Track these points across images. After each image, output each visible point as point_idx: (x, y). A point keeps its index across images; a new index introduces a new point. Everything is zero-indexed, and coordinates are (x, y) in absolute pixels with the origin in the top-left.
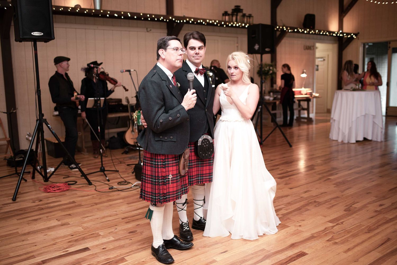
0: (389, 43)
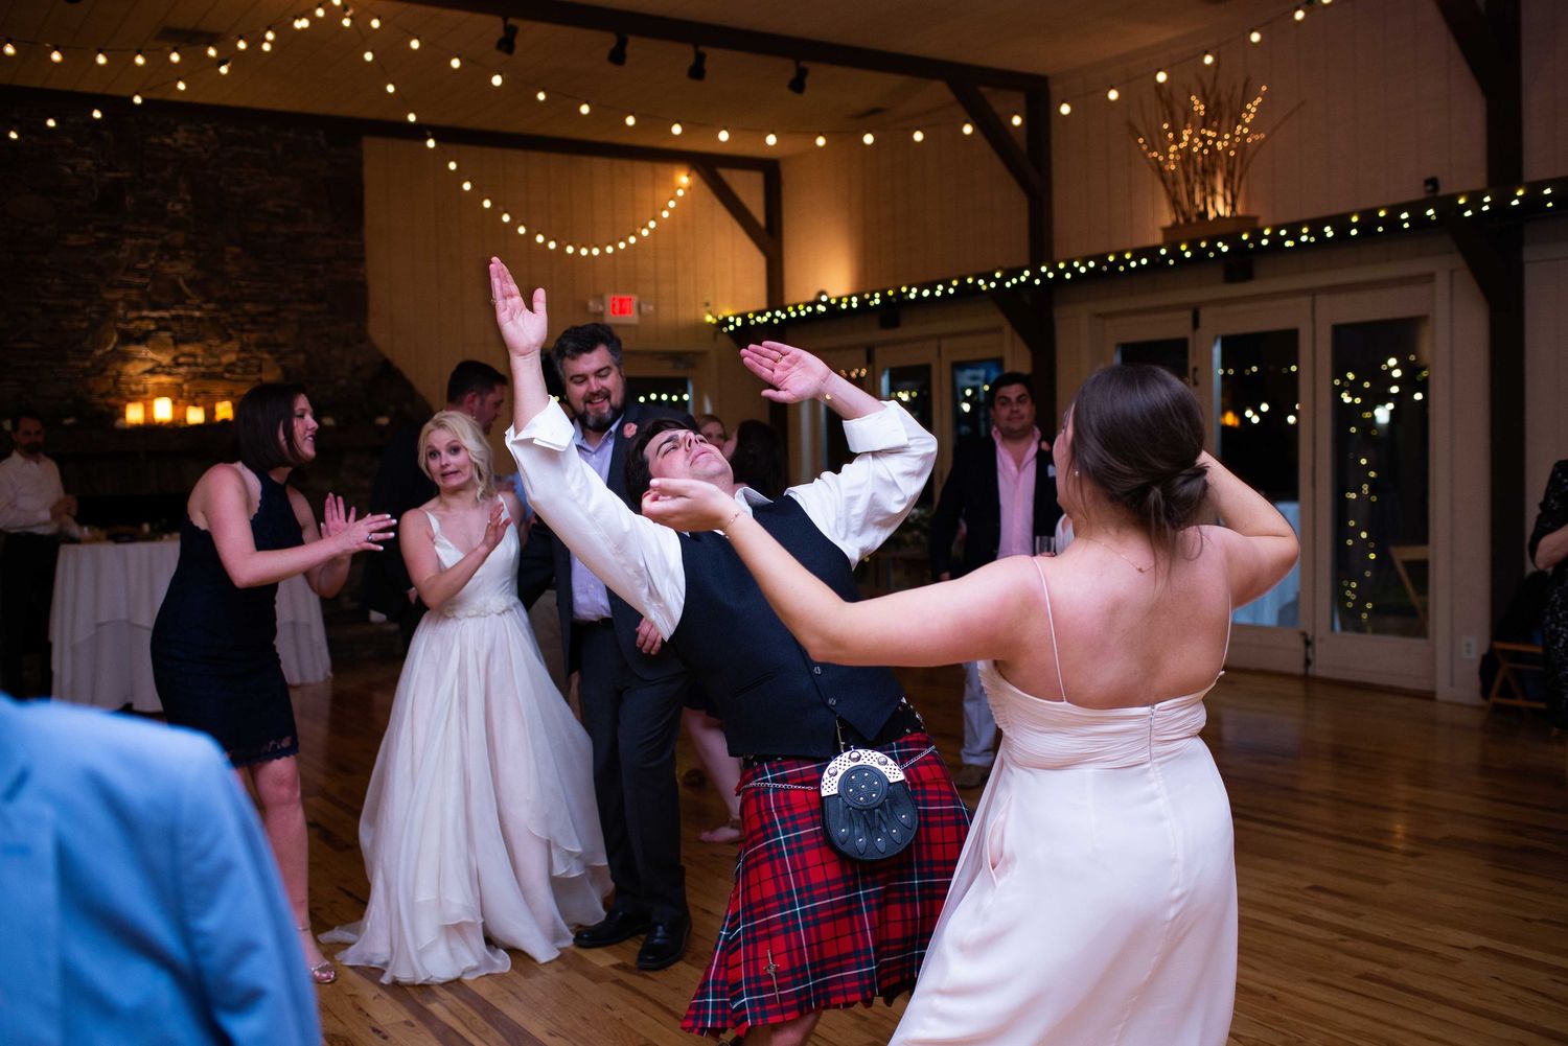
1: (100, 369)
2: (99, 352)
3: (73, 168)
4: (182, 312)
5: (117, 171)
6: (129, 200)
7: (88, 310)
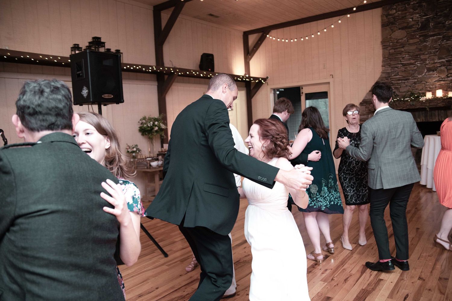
0: (301, 88)
1: (420, 81)
2: (421, 76)
3: (412, 18)
4: (449, 59)
5: (428, 15)
6: (431, 24)
7: (417, 63)
